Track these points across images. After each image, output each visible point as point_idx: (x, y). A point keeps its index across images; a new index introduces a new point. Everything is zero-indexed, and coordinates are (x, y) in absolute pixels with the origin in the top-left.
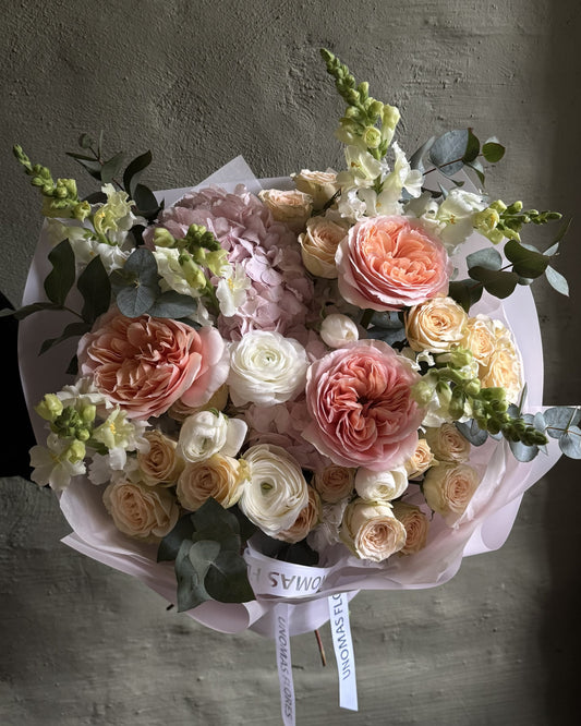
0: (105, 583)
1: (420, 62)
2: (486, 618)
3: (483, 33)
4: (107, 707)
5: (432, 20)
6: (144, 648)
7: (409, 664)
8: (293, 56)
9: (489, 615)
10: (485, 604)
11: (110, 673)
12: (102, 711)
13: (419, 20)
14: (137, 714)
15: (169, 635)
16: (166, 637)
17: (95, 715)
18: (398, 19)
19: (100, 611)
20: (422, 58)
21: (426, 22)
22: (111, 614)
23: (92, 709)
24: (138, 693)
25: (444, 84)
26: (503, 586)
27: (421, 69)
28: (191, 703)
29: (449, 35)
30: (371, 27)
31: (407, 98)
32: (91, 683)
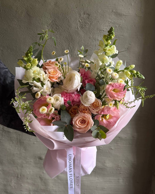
0: (24, 143)
1: (111, 21)
2: (118, 169)
3: (127, 15)
4: (21, 175)
5: (114, 11)
6: (31, 162)
7: (97, 178)
8: (80, 17)
9: (119, 169)
10: (118, 165)
11: (22, 167)
12: (19, 176)
13: (111, 10)
14: (27, 179)
15: (37, 159)
16: (36, 159)
17: (18, 177)
18: (106, 10)
19: (22, 150)
20: (111, 20)
21: (113, 11)
22: (24, 151)
23: (17, 175)
24: (28, 173)
25: (116, 26)
26: (123, 161)
27: (111, 22)
28: (41, 178)
29: (119, 15)
30: (99, 11)
31: (107, 29)
32: (18, 168)
